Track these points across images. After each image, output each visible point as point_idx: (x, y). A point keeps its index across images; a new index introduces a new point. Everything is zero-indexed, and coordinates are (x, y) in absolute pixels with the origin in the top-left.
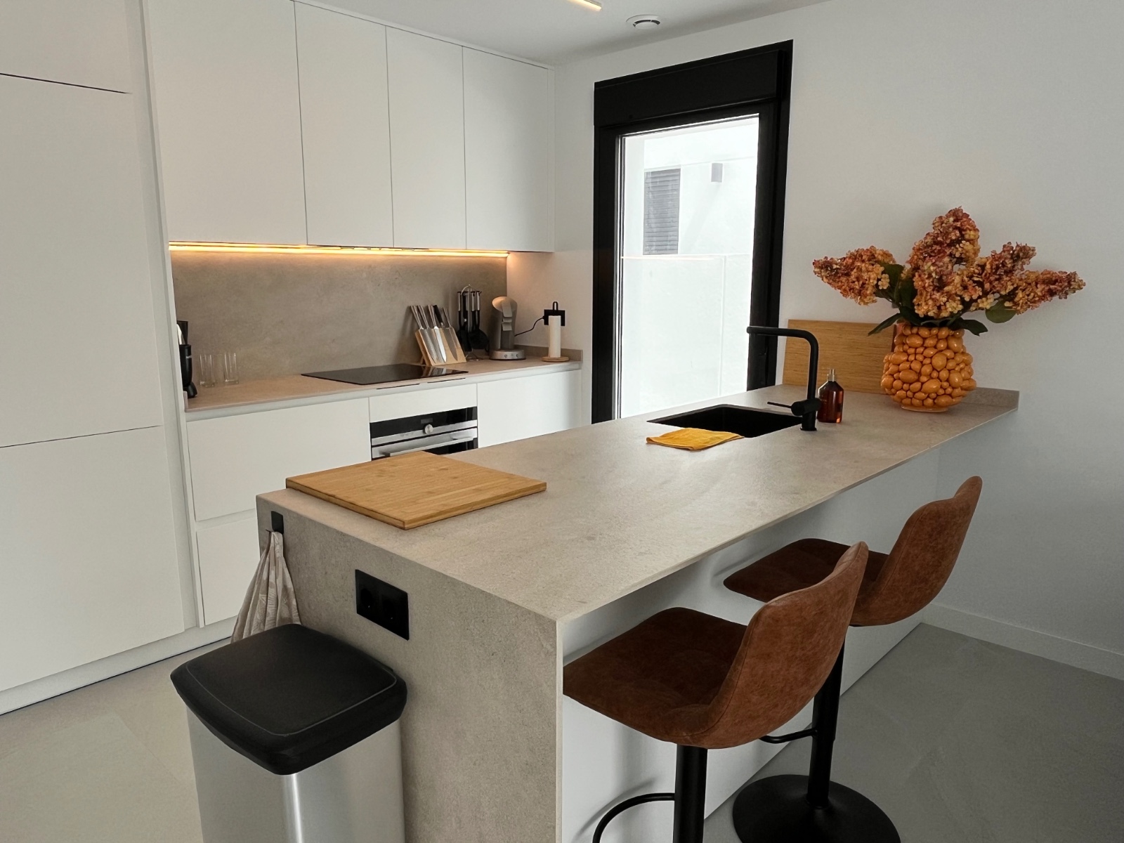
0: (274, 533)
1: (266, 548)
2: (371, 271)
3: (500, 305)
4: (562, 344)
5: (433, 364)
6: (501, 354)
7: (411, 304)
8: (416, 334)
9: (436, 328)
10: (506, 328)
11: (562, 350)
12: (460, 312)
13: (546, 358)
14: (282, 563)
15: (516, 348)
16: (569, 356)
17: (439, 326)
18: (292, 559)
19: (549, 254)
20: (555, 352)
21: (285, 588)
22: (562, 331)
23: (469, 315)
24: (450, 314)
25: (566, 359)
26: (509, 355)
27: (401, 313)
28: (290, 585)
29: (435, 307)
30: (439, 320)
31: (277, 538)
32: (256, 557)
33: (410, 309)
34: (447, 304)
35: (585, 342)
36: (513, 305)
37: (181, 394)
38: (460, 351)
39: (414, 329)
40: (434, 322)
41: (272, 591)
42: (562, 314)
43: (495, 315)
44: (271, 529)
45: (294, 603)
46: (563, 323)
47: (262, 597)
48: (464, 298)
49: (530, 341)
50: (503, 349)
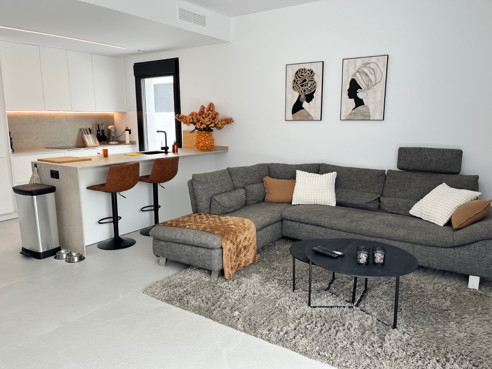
0: (35, 167)
1: (33, 171)
2: (67, 118)
3: (111, 128)
4: (130, 139)
5: (88, 145)
6: (111, 143)
7: (81, 127)
8: (83, 136)
9: (89, 135)
10: (113, 135)
11: (130, 141)
12: (97, 130)
13: (125, 144)
14: (37, 173)
15: (117, 141)
16: (132, 143)
17: (90, 134)
18: (39, 172)
19: (125, 112)
20: (128, 142)
21: (38, 178)
22: (130, 136)
23: (101, 131)
24: (95, 131)
25: (131, 144)
26: (114, 143)
27: (78, 130)
28: (38, 177)
29: (89, 129)
30: (91, 132)
31: (35, 168)
32: (31, 173)
33: (80, 129)
34: (93, 128)
35: (136, 139)
36: (115, 128)
37: (11, 150)
38: (97, 142)
39: (82, 135)
40: (89, 133)
41: (35, 178)
42: (130, 131)
43: (109, 131)
44: (34, 167)
45: (39, 180)
46: (130, 133)
47: (33, 179)
48: (98, 126)
49: (121, 139)
50: (112, 141)
